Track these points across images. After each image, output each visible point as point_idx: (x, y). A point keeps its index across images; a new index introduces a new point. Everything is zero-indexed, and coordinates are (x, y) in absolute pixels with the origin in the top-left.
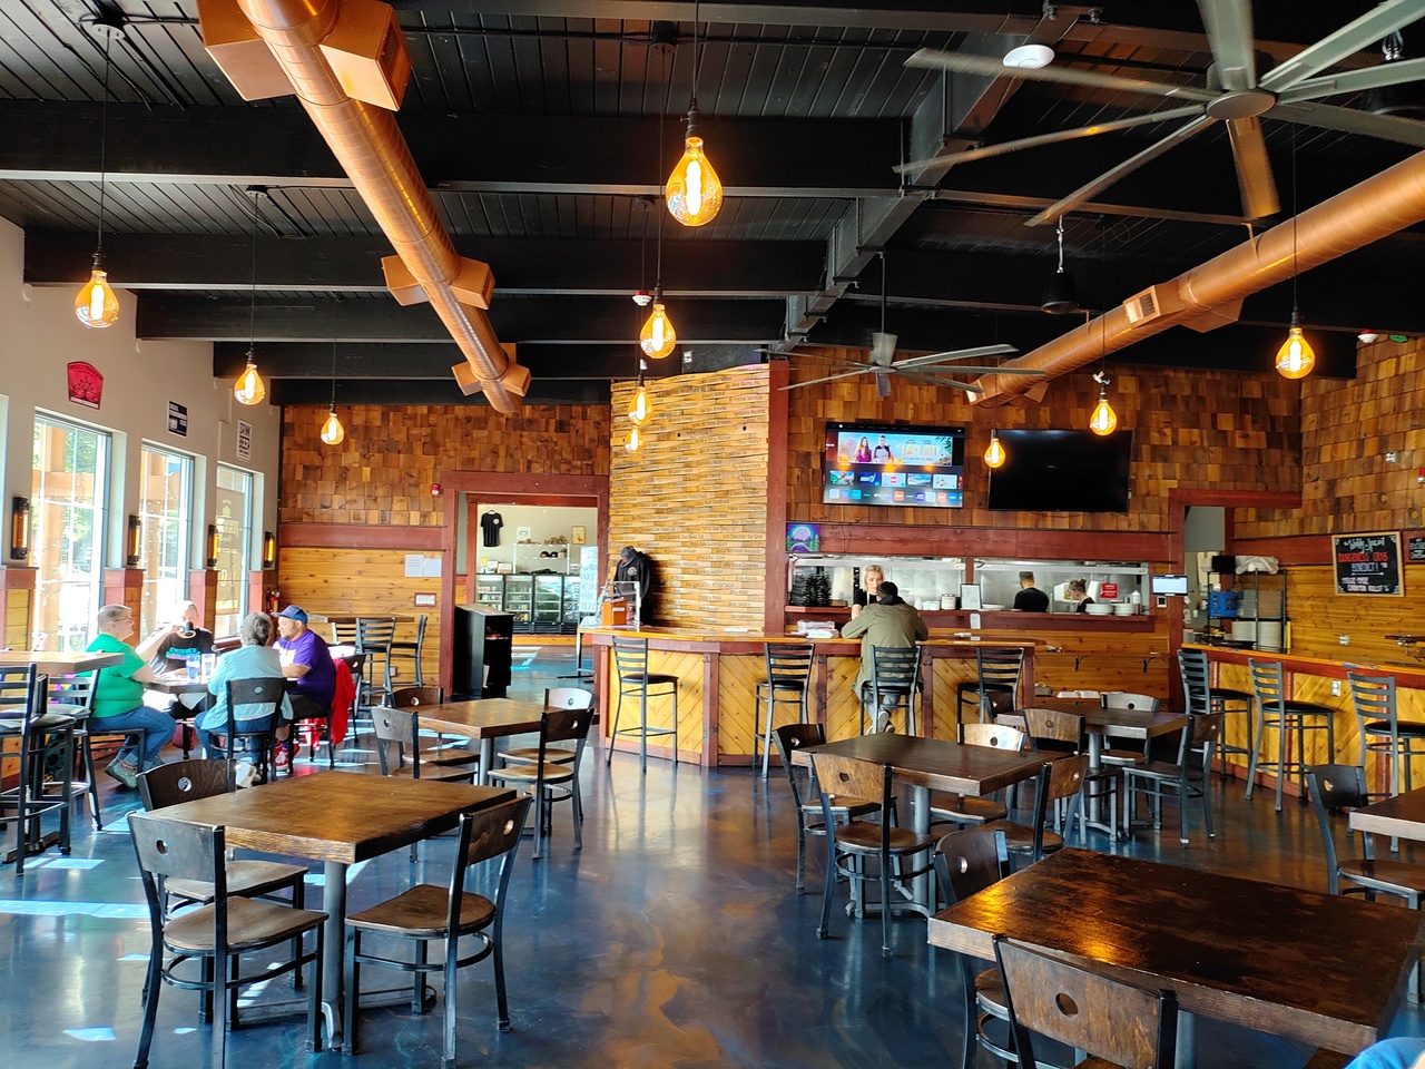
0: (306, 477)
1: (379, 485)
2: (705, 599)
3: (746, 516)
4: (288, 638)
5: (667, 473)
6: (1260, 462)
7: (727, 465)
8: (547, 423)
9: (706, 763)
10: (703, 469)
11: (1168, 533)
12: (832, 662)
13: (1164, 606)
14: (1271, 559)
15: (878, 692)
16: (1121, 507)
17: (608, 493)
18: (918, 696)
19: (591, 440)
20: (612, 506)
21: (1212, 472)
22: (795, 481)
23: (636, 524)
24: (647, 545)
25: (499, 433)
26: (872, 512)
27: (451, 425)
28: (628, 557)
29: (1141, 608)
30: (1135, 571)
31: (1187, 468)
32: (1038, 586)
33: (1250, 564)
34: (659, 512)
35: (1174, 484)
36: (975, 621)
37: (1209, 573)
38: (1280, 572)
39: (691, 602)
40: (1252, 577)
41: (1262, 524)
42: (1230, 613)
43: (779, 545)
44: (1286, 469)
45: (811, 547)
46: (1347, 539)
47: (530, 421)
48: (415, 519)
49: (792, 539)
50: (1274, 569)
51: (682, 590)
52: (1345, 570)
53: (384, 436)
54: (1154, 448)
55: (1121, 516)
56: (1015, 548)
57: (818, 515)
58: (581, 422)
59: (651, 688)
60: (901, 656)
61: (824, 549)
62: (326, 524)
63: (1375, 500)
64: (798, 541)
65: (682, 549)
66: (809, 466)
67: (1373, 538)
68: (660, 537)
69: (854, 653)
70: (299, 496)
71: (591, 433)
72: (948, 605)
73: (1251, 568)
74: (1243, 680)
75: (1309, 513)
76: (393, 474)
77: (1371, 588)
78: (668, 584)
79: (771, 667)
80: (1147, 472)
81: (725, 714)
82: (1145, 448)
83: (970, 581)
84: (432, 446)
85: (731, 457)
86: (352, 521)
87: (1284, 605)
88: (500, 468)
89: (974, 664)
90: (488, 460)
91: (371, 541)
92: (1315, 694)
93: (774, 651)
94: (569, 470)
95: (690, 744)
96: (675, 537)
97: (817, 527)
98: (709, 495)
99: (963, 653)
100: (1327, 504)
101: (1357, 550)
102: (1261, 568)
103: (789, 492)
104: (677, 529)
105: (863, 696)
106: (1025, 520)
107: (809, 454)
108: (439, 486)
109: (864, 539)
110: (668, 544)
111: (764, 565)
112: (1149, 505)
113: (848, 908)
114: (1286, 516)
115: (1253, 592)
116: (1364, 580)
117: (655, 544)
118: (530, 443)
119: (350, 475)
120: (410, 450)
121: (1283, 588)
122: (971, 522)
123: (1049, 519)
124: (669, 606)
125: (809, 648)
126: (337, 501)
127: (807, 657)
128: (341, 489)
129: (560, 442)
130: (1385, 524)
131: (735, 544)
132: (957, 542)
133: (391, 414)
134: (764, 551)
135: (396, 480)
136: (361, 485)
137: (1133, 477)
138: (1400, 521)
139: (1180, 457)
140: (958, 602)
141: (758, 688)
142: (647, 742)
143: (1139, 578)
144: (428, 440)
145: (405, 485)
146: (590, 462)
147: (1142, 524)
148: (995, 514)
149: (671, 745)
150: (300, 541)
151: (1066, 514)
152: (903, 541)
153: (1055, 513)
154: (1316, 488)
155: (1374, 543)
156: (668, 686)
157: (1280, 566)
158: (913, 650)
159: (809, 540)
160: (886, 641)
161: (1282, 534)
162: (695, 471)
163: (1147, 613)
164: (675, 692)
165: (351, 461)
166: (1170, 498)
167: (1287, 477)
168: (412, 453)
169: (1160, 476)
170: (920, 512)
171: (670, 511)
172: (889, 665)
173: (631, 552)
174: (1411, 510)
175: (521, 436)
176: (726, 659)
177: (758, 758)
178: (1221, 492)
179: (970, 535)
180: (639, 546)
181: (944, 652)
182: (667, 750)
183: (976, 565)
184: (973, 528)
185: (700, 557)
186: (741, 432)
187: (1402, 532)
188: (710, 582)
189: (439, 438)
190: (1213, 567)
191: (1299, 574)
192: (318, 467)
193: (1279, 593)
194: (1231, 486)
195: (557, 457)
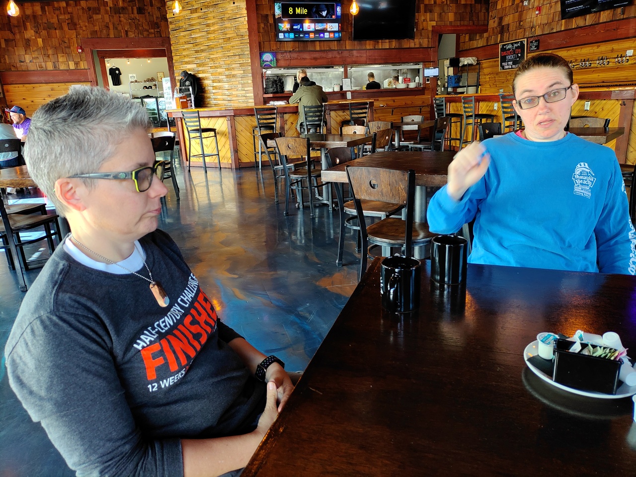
0: (7, 45)
1: (49, 48)
2: (225, 95)
3: (239, 50)
4: (18, 123)
5: (198, 31)
6: (471, 11)
7: (228, 24)
8: (132, 9)
9: (234, 167)
10: (216, 27)
11: (431, 48)
12: (286, 116)
13: (429, 82)
14: (474, 58)
15: (307, 127)
16: (412, 37)
17: (170, 45)
18: (325, 128)
19: (157, 18)
20: (173, 51)
21: (451, 17)
22: (262, 30)
23: (186, 60)
24: (193, 70)
25: (107, 16)
26: (300, 45)
27: (81, 12)
28: (185, 76)
29: (419, 84)
30: (417, 67)
31: (440, 15)
32: (376, 80)
33: (465, 61)
34: (197, 52)
35: (434, 23)
36: (349, 95)
37: (448, 68)
38: (477, 64)
39: (219, 97)
40: (466, 68)
41: (471, 42)
42: (456, 85)
43: (257, 64)
44: (482, 14)
45: (273, 64)
46: (505, 45)
47: (123, 8)
48: (72, 66)
49: (263, 61)
50: (475, 62)
51: (214, 91)
52: (504, 59)
53: (45, 20)
54: (426, 5)
55: (412, 41)
56: (365, 59)
57: (275, 48)
58: (150, 8)
59: (204, 134)
60: (316, 109)
61: (279, 65)
62: (25, 71)
63: (518, 24)
64: (266, 61)
65: (211, 70)
66: (268, 21)
67: (516, 43)
68: (199, 65)
69: (295, 111)
70: (6, 56)
71: (157, 14)
72: (337, 89)
73: (466, 63)
74: (460, 109)
75: (491, 34)
76: (55, 42)
77: (514, 66)
78: (206, 89)
79: (258, 119)
80: (423, 18)
81: (240, 144)
82: (422, 6)
83: (346, 77)
84: (73, 25)
85: (229, 19)
86: (39, 69)
87: (478, 78)
88: (112, 36)
89: (348, 112)
90: (105, 31)
91: (51, 79)
92: (487, 110)
93: (259, 111)
94: (149, 35)
95: (226, 160)
96: (206, 64)
97: (275, 54)
98: (220, 41)
99: (343, 107)
100: (498, 29)
101: (509, 49)
102: (470, 62)
103: (259, 36)
104: (207, 60)
105: (301, 130)
106: (369, 45)
107: (267, 15)
108: (81, 47)
109: (297, 59)
110: (203, 68)
111: (251, 75)
112: (423, 34)
113: (297, 205)
114: (481, 37)
115: (466, 74)
116: (511, 63)
117: (197, 69)
118: (125, 21)
119: (31, 43)
120: (61, 28)
121: (478, 71)
122: (346, 48)
123: (380, 43)
124: (208, 100)
125: (275, 109)
126: (28, 58)
127: (274, 114)
128: (28, 51)
129: (141, 20)
130: (521, 36)
131: (236, 65)
132: (340, 58)
133: (46, 7)
134: (250, 68)
135: (57, 45)
136: (38, 49)
137: (416, 21)
138: (527, 33)
139: (437, 10)
140: (341, 87)
141: (254, 130)
142: (206, 161)
143: (419, 69)
144: (70, 21)
145: (63, 48)
146: (158, 30)
147: (420, 44)
148: (356, 42)
149: (217, 161)
150: (13, 81)
151: (387, 41)
152: (315, 59)
153: (383, 41)
154: (494, 22)
155: (516, 45)
156: (212, 134)
157: (477, 61)
158: (322, 106)
159: (271, 61)
160: (309, 103)
161: (479, 46)
162: (212, 29)
163: (422, 86)
164: (216, 136)
165: (30, 36)
166: (432, 30)
167: (483, 18)
168: (62, 29)
169: (428, 20)
170: (322, 43)
171: (202, 51)
172: (311, 114)
173: (185, 73)
174: (532, 28)
175: (120, 17)
176: (237, 118)
177: (257, 163)
178: (454, 26)
179: (346, 54)
180: (189, 70)
181: (335, 107)
182: (216, 163)
183: (348, 69)
184: (346, 50)
185: (220, 74)
186: (233, 5)
187: (527, 38)
188: (226, 86)
189: (76, 20)
190: (450, 64)
191: (485, 64)
192: (13, 40)
193: (477, 73)
194: (458, 23)
195: (140, 28)
